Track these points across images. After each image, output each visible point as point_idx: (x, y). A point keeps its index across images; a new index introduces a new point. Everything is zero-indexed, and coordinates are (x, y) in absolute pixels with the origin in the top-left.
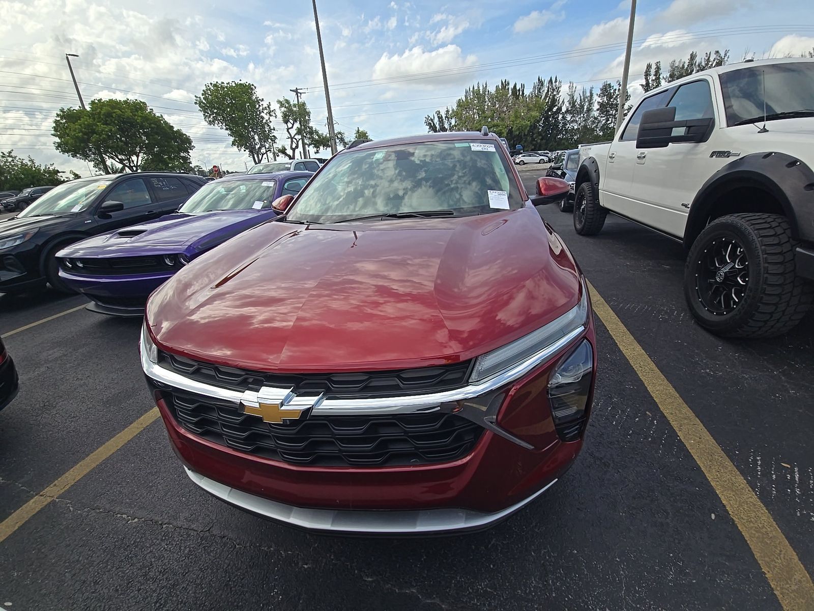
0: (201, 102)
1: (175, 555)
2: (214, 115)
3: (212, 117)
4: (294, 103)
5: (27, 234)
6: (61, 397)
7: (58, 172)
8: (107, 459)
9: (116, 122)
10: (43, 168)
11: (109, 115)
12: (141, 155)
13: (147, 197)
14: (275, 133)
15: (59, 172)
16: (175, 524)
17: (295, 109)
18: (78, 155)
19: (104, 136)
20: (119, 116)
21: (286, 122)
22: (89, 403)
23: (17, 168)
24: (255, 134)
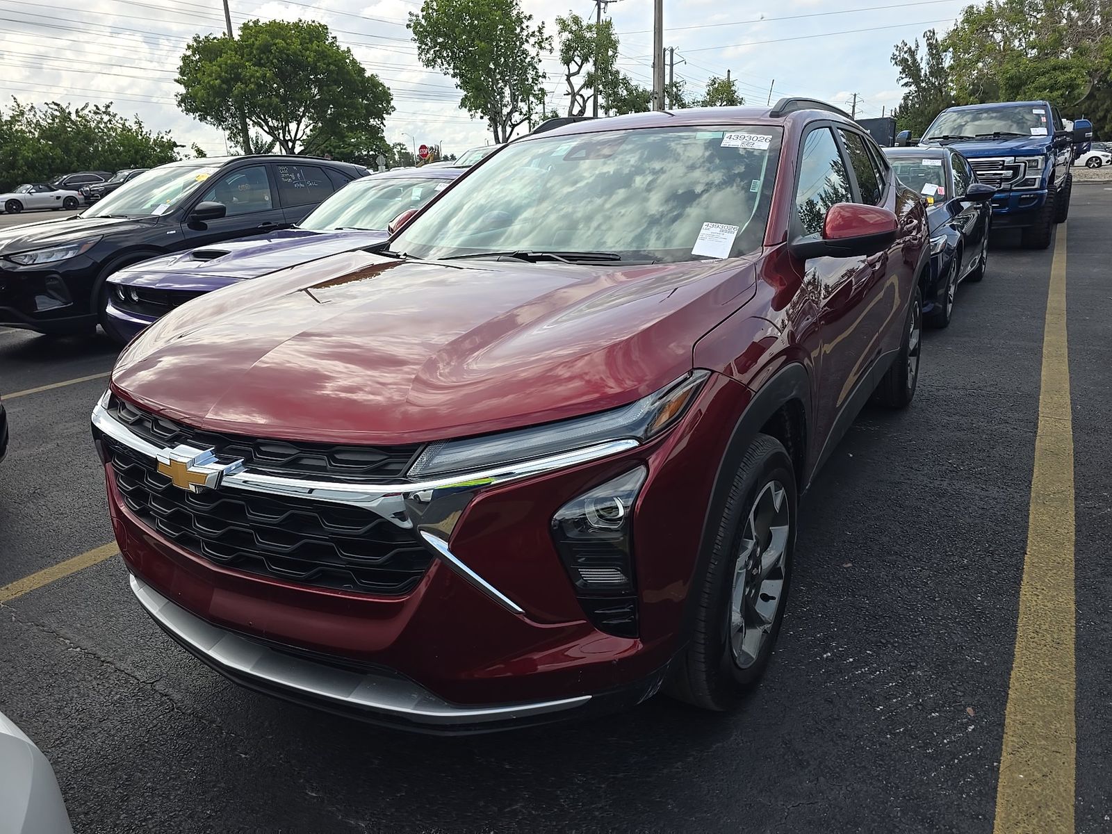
0: (418, 24)
1: (102, 698)
2: (437, 49)
3: (432, 52)
4: (590, 22)
5: (86, 243)
6: (58, 486)
7: (175, 145)
8: (79, 573)
9: (275, 61)
10: (153, 136)
11: (265, 49)
12: (305, 121)
13: (267, 198)
14: (545, 85)
15: (177, 146)
16: (118, 665)
17: (588, 35)
18: (209, 118)
19: (253, 86)
20: (281, 52)
21: (567, 61)
22: (86, 500)
23: (114, 134)
24: (505, 86)
